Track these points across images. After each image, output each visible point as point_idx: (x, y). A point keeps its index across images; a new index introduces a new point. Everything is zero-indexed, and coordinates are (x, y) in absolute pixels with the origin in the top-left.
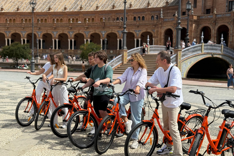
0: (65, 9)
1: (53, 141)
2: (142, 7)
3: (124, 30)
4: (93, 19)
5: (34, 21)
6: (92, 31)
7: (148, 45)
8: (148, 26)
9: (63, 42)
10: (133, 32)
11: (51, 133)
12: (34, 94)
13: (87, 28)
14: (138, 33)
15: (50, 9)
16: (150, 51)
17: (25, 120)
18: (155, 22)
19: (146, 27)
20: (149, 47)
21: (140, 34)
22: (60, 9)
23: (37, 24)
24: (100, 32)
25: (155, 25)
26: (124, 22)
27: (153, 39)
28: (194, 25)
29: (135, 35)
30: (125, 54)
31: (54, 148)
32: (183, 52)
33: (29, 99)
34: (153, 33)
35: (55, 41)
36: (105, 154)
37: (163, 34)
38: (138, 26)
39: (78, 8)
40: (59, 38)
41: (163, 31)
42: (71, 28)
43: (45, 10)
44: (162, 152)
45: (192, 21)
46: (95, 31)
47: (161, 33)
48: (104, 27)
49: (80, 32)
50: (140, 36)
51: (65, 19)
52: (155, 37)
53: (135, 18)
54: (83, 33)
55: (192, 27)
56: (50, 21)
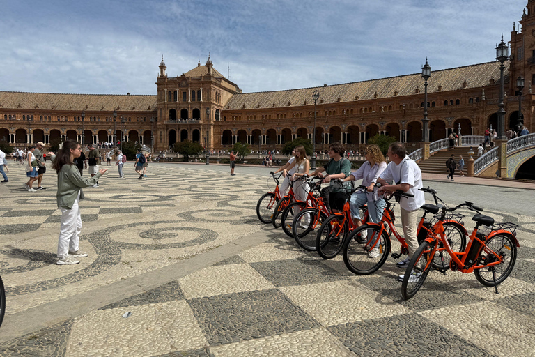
0: (357, 97)
1: (284, 240)
2: (455, 88)
3: (425, 118)
4: (390, 106)
5: (322, 113)
6: (388, 121)
7: (459, 135)
8: (463, 111)
9: (353, 135)
10: (444, 120)
11: (283, 232)
12: (277, 190)
13: (382, 118)
14: (449, 121)
15: (339, 99)
16: (463, 142)
17: (268, 217)
18: (475, 105)
19: (462, 113)
20: (460, 138)
21: (453, 122)
22: (351, 99)
23: (325, 117)
24: (399, 121)
25: (474, 110)
26: (425, 108)
27: (472, 128)
28: (533, 107)
29: (447, 124)
30: (426, 147)
31: (282, 247)
32: (510, 143)
33: (272, 195)
34: (471, 120)
35: (344, 134)
36: (332, 259)
37: (486, 121)
38: (450, 112)
39: (373, 95)
40: (348, 131)
41: (486, 117)
42: (363, 119)
43: (334, 101)
44: (404, 265)
45: (529, 102)
46: (392, 120)
47: (483, 120)
48: (404, 114)
49: (374, 123)
50: (452, 124)
51: (356, 110)
52: (474, 125)
53: (446, 103)
54: (377, 124)
55: (531, 110)
56: (339, 113)
